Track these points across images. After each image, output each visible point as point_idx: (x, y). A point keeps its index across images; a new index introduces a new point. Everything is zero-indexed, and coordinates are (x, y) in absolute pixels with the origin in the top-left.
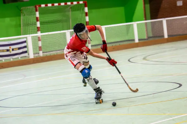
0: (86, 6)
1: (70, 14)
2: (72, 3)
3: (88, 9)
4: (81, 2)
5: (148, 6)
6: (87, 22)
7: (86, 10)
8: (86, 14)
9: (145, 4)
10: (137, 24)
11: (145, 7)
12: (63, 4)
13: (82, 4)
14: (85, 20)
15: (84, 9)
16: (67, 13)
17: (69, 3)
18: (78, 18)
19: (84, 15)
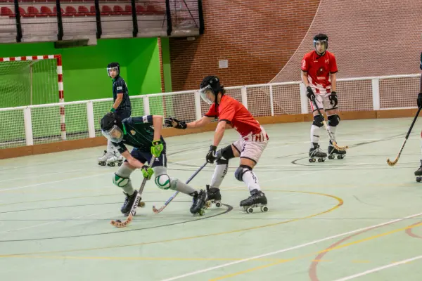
0: (59, 63)
1: (31, 76)
2: (35, 58)
3: (63, 69)
4: (51, 57)
5: (168, 67)
6: (60, 92)
7: (60, 70)
8: (60, 78)
9: (163, 63)
10: (149, 98)
11: (162, 69)
12: (18, 59)
13: (52, 59)
14: (57, 88)
15: (56, 68)
16: (25, 75)
17: (29, 58)
18: (45, 85)
19: (56, 79)
